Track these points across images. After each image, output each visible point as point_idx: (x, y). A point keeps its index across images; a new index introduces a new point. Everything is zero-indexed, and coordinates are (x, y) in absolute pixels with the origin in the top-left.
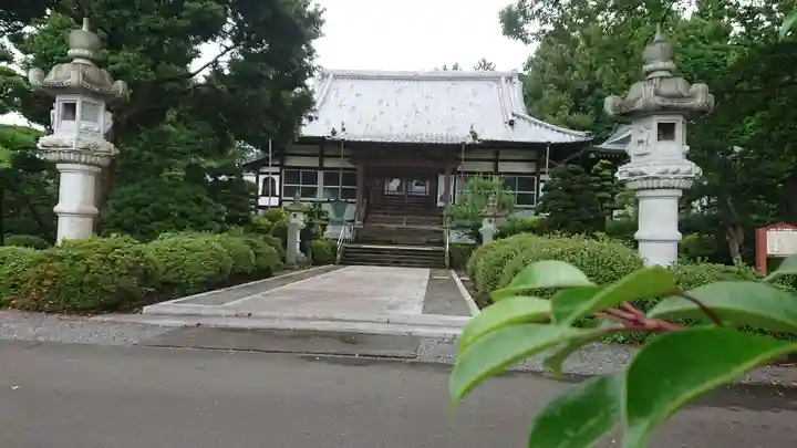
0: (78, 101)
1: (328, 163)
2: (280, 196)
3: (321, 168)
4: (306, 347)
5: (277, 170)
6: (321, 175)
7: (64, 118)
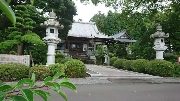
0: (55, 29)
4: (136, 81)
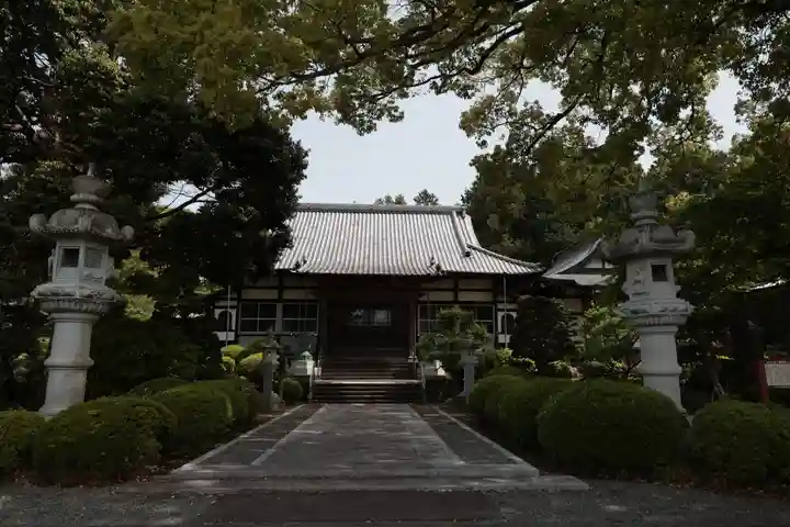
0: (82, 247)
1: (288, 295)
2: (236, 331)
3: (279, 300)
5: (235, 303)
6: (279, 307)
7: (63, 265)
